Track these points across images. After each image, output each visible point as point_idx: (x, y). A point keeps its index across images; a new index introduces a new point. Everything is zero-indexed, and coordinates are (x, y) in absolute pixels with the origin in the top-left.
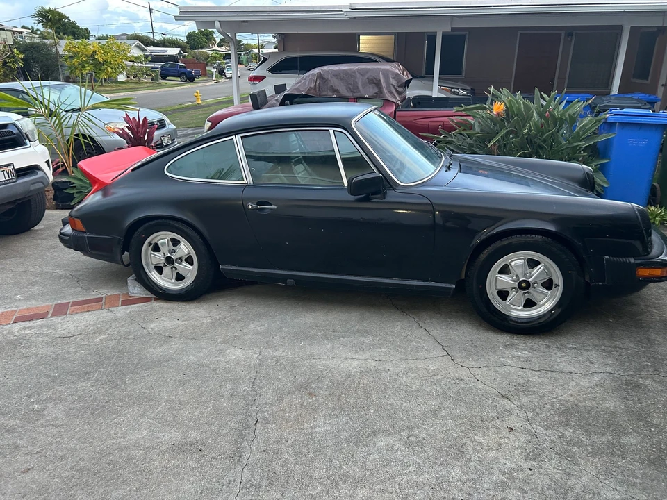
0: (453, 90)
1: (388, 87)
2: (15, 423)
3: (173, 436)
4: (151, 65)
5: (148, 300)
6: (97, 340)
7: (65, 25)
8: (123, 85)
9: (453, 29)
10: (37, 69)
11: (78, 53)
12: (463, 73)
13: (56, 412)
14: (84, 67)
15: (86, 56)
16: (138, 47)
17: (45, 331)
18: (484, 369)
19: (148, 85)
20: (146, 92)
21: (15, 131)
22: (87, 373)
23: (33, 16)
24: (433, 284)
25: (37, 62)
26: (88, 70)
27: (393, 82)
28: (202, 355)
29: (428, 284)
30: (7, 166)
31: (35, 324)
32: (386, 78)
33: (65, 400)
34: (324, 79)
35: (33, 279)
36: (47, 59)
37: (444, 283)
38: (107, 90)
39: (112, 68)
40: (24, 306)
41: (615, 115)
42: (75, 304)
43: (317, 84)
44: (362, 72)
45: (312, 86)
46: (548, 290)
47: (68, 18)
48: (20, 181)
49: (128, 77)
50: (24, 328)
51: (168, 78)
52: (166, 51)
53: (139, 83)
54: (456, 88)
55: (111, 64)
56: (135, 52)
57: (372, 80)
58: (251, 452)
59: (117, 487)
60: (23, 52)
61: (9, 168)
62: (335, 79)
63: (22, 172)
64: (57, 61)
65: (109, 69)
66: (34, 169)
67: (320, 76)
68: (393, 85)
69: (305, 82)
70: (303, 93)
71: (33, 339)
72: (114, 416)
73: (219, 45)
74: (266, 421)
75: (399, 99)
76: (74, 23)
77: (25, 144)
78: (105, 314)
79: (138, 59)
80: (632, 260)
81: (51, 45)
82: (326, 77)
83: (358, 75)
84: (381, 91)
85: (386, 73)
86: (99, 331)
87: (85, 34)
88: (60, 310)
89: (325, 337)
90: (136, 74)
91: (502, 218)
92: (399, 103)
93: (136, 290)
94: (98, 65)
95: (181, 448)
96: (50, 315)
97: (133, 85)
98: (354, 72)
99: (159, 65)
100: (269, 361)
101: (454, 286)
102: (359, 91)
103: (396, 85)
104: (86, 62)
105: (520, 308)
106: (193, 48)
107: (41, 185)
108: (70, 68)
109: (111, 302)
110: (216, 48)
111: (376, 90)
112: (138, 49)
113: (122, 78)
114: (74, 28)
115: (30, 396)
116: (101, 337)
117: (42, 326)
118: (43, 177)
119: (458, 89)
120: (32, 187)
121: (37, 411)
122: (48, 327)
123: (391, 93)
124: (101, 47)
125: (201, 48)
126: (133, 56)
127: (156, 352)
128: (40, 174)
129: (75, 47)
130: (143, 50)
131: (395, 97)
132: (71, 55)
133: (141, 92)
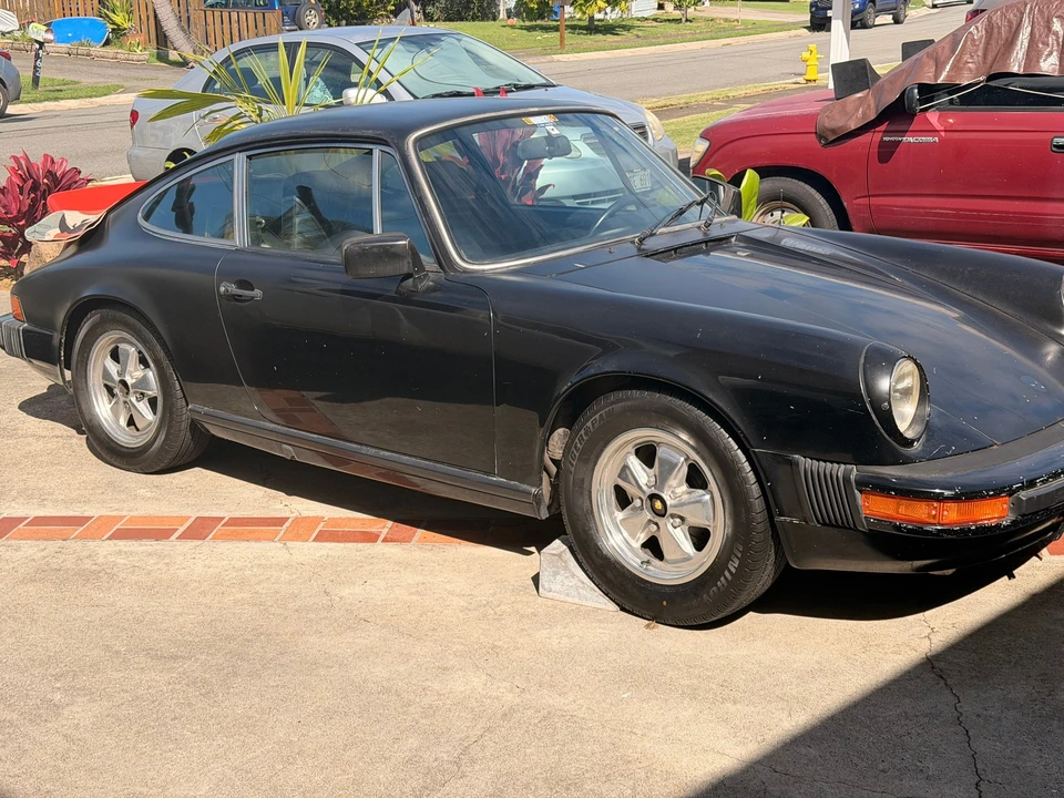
2: (9, 718)
6: (229, 599)
13: (85, 713)
17: (151, 564)
22: (174, 658)
24: (502, 482)
28: (402, 669)
29: (494, 480)
31: (141, 549)
33: (110, 697)
42: (232, 522)
50: (119, 553)
71: (122, 575)
72: (171, 746)
86: (242, 584)
88: (199, 530)
96: (177, 534)
100: (529, 713)
109: (301, 530)
115: (57, 678)
116: (239, 596)
117: (150, 554)
121: (55, 705)
122: (159, 557)
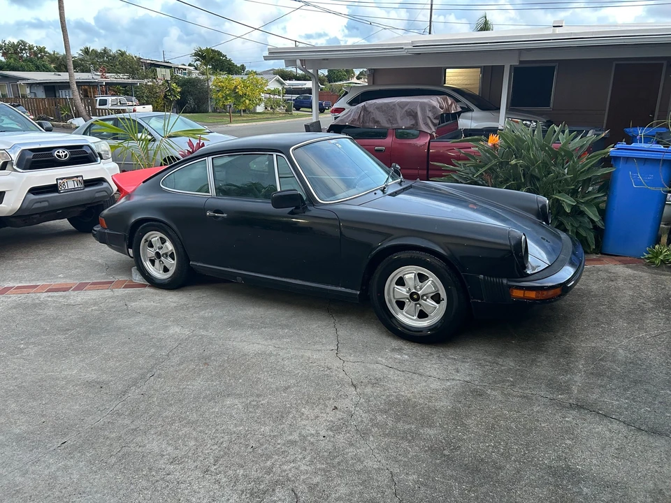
0: (524, 122)
1: (424, 119)
3: (92, 376)
4: (288, 97)
5: (144, 286)
6: (90, 309)
7: (223, 62)
8: (258, 115)
9: (521, 62)
10: (191, 102)
11: (223, 87)
12: (551, 105)
13: (32, 351)
14: (226, 99)
15: (230, 90)
16: (278, 81)
17: (61, 300)
18: (356, 364)
19: (281, 115)
20: (276, 121)
21: (89, 151)
22: (68, 330)
23: (192, 56)
24: (343, 289)
25: (192, 95)
26: (230, 102)
27: (430, 115)
28: (151, 327)
29: (339, 289)
30: (77, 177)
31: (58, 294)
32: (423, 110)
33: (42, 345)
34: (367, 111)
35: (79, 264)
36: (199, 92)
37: (352, 289)
38: (243, 120)
39: (250, 100)
40: (60, 281)
41: (618, 149)
42: (94, 284)
43: (361, 116)
44: (402, 105)
45: (356, 118)
46: (437, 303)
47: (224, 56)
48: (87, 189)
49: (266, 108)
50: (49, 297)
51: (301, 109)
52: (305, 84)
53: (273, 113)
54: (528, 120)
55: (249, 96)
56: (273, 85)
57: (410, 112)
58: (133, 394)
59: (35, 400)
60: (181, 86)
61: (79, 179)
62: (377, 112)
63: (89, 183)
64: (208, 95)
65: (247, 101)
66: (101, 181)
67: (364, 108)
68: (429, 117)
69: (350, 114)
70: (347, 124)
71: (49, 304)
72: (64, 359)
73: (358, 78)
74: (160, 375)
75: (434, 130)
76: (230, 60)
77: (96, 161)
78: (108, 293)
79: (274, 92)
80: (505, 281)
81: (204, 81)
82: (369, 109)
83: (398, 107)
84: (417, 123)
85: (423, 105)
86: (95, 304)
87: (240, 70)
88: (80, 287)
89: (252, 327)
90: (272, 105)
91: (392, 235)
92: (434, 134)
93: (137, 278)
94: (238, 97)
95: (89, 384)
96: (72, 289)
97: (269, 116)
98: (394, 105)
99: (295, 97)
100: (195, 337)
101: (358, 293)
102: (398, 123)
103: (432, 118)
104: (229, 95)
105: (415, 318)
106: (330, 81)
107: (105, 194)
108: (216, 100)
109: (119, 285)
110: (355, 80)
111: (413, 122)
112: (277, 83)
113: (260, 109)
114: (230, 65)
115: (22, 339)
116: (94, 308)
117: (61, 296)
118: (107, 188)
119: (531, 121)
120: (97, 195)
121: (21, 349)
122: (64, 297)
123: (427, 124)
124: (243, 82)
125: (340, 80)
126: (269, 90)
127: (121, 322)
128: (105, 185)
129: (221, 82)
130: (282, 84)
131: (431, 129)
132: (218, 89)
133: (272, 122)
